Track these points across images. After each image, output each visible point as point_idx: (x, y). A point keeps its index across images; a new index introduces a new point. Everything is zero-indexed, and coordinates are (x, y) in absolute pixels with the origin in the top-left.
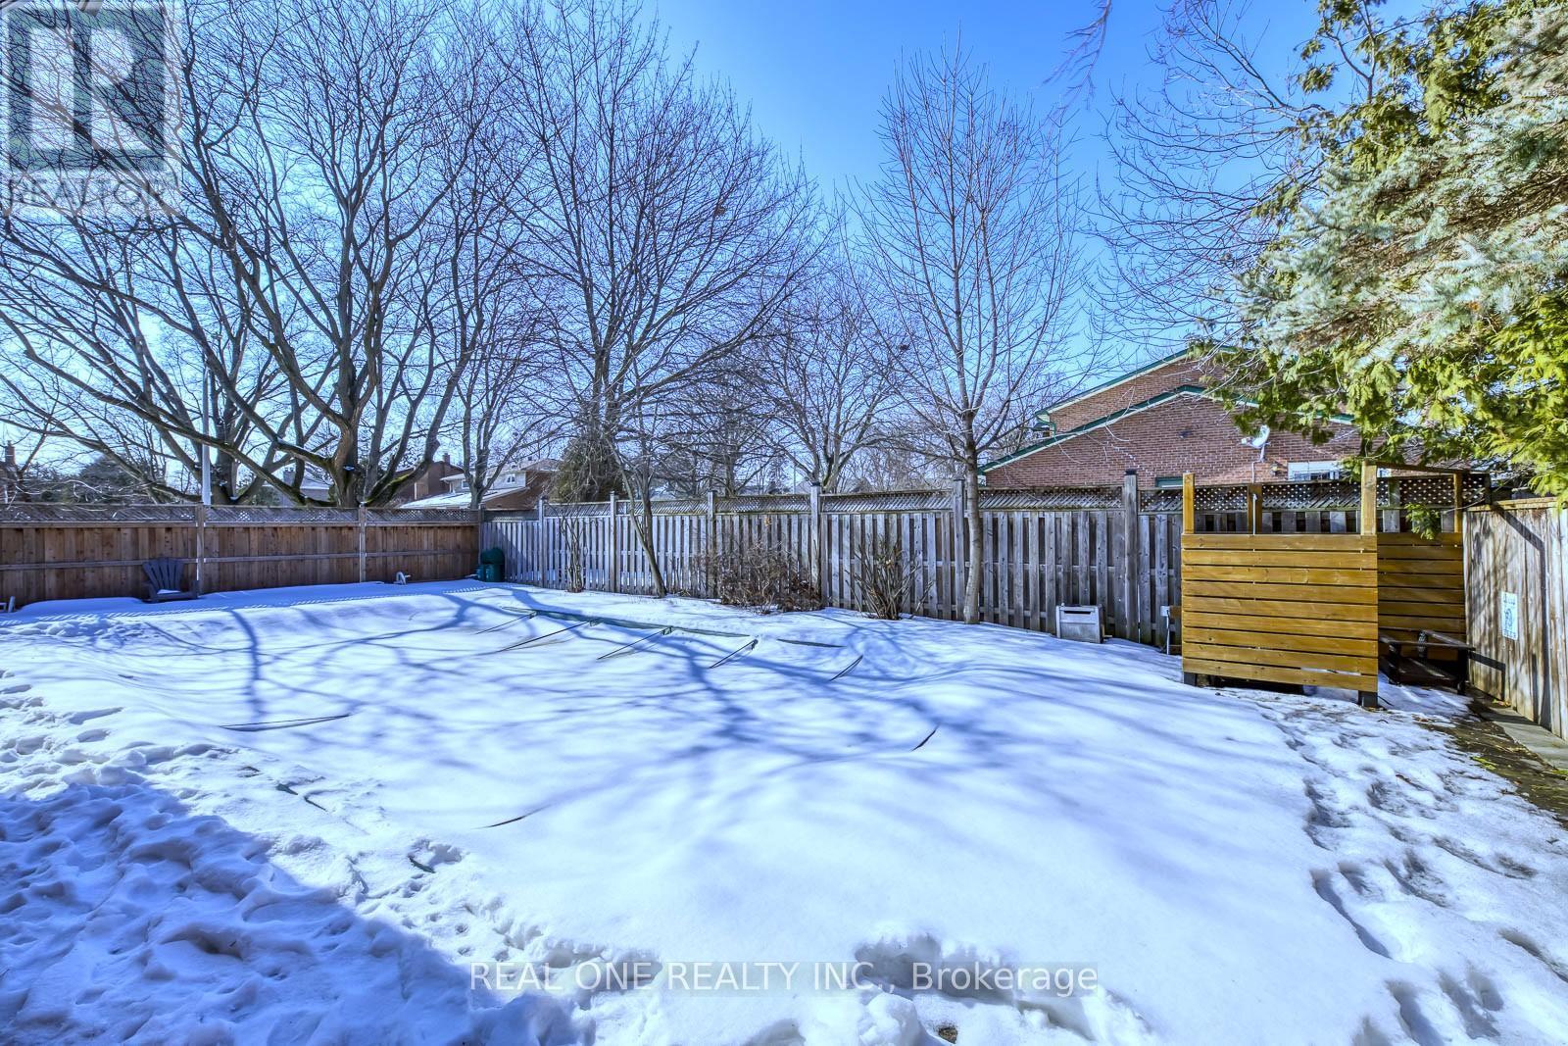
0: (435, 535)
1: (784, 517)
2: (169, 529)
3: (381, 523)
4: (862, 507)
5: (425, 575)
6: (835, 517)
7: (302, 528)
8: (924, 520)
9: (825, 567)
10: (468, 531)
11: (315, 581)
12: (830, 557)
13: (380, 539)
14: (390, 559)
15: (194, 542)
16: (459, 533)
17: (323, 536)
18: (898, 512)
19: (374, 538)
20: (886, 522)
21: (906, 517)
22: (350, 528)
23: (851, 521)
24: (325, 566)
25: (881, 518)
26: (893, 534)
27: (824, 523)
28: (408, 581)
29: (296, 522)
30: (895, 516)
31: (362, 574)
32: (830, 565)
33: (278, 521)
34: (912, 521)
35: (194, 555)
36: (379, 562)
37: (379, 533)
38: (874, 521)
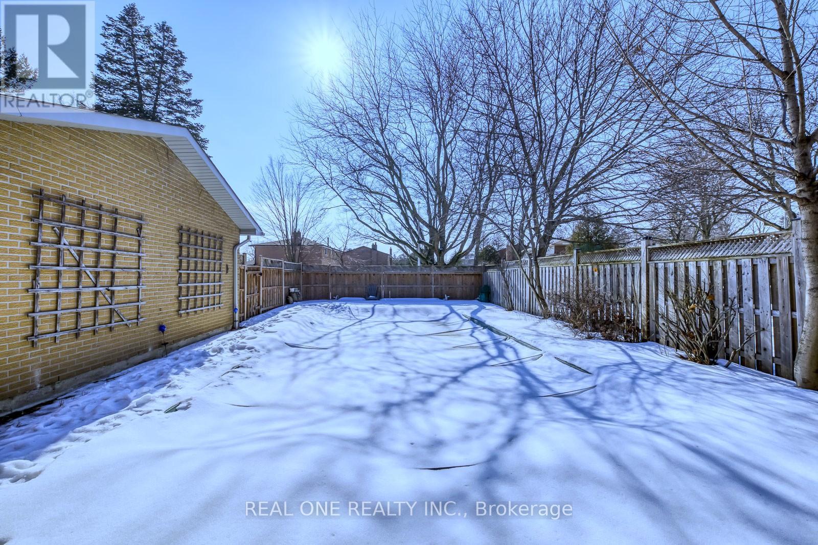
0: (462, 278)
1: (621, 266)
2: (374, 275)
3: (440, 272)
4: (687, 255)
5: (458, 297)
6: (661, 265)
7: (412, 275)
8: (754, 267)
9: (653, 308)
10: (477, 277)
11: (416, 296)
12: (657, 298)
13: (440, 280)
14: (443, 288)
15: (380, 279)
16: (473, 277)
17: (419, 277)
18: (723, 259)
19: (437, 279)
20: (711, 268)
21: (732, 264)
22: (429, 275)
23: (676, 268)
24: (420, 291)
25: (704, 266)
26: (719, 280)
27: (652, 270)
28: (449, 299)
29: (410, 272)
30: (719, 263)
31: (433, 295)
32: (657, 306)
33: (404, 272)
34: (739, 267)
35: (380, 284)
36: (439, 289)
37: (439, 277)
38: (698, 268)
